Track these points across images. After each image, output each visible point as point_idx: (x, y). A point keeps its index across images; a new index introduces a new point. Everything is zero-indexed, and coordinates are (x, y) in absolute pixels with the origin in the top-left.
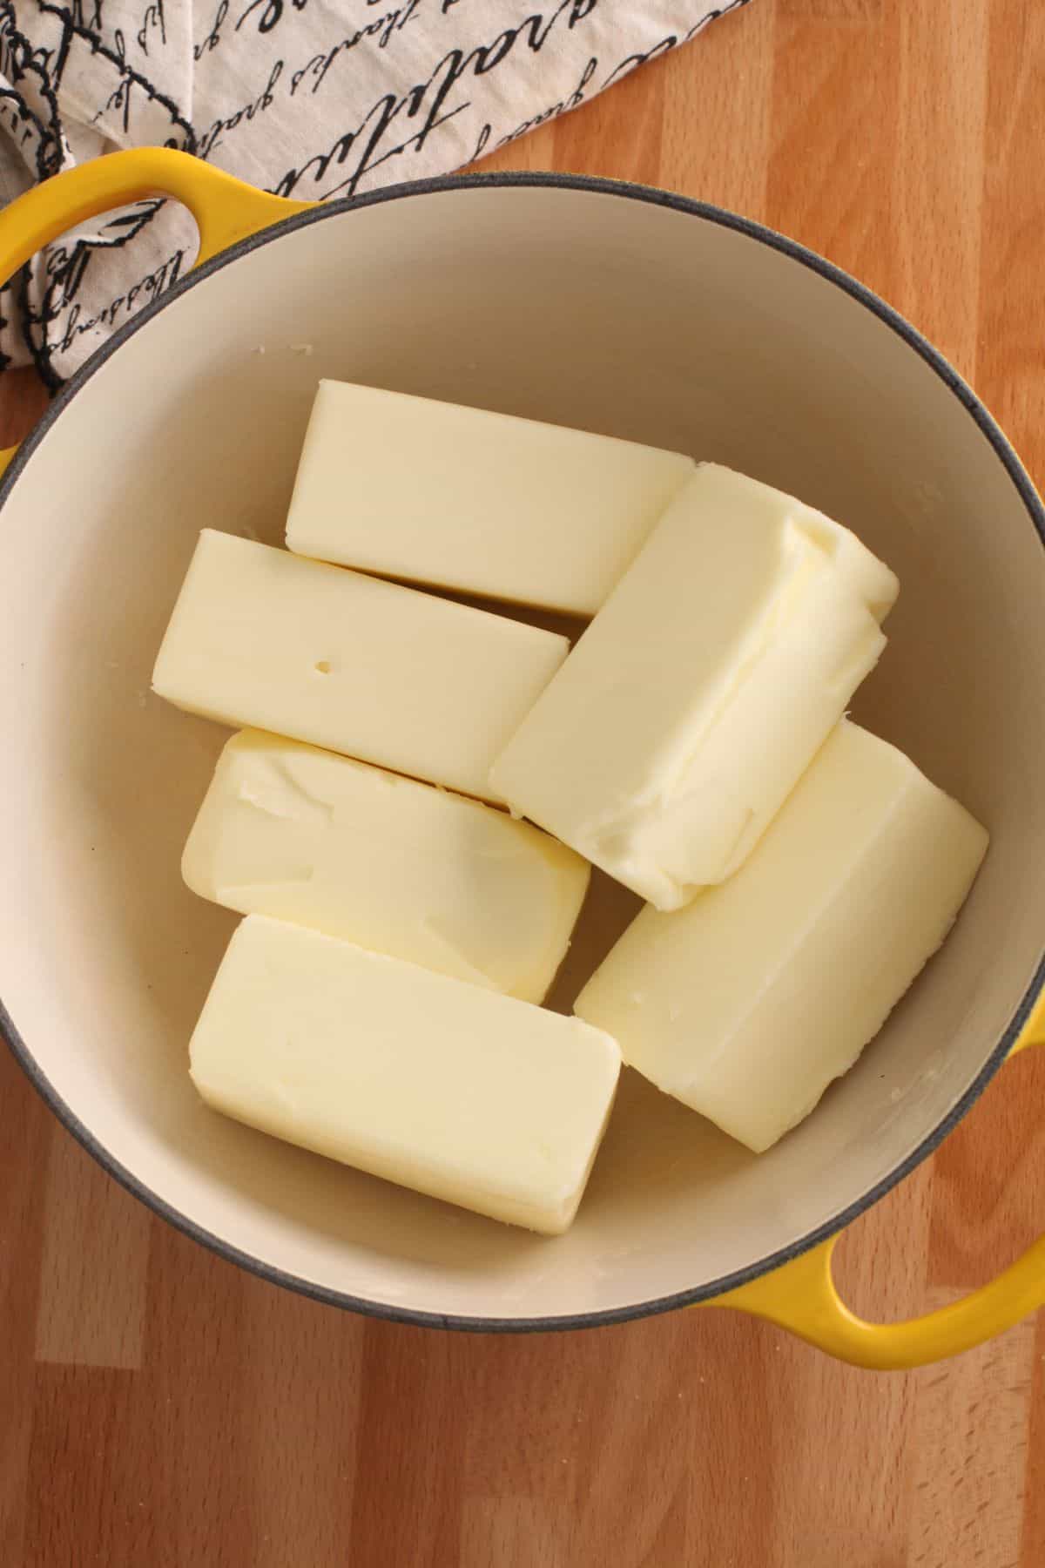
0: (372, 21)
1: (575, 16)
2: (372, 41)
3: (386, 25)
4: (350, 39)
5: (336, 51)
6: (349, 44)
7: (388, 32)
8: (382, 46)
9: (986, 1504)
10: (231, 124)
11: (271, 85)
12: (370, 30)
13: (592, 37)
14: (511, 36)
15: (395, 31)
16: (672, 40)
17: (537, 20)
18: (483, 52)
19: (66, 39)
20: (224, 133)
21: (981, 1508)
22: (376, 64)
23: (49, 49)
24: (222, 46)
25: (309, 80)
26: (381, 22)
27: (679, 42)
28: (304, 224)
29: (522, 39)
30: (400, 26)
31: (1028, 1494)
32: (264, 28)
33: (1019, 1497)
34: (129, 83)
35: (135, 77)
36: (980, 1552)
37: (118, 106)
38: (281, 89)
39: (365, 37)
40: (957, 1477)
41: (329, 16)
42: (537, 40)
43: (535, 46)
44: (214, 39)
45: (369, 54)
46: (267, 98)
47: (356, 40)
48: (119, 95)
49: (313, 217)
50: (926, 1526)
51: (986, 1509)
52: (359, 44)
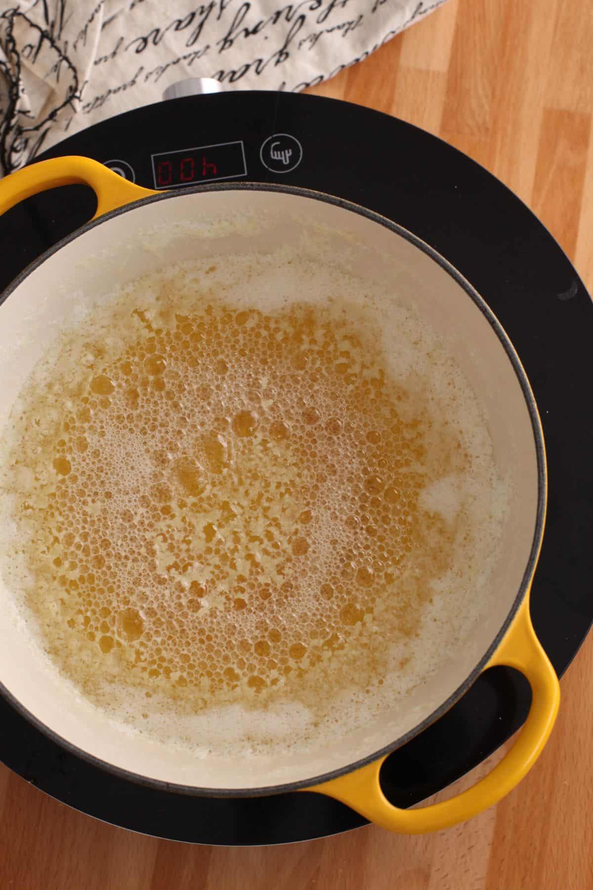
0: (186, 54)
1: (278, 61)
2: (185, 63)
3: (192, 56)
4: (175, 60)
5: (168, 65)
6: (174, 63)
7: (193, 59)
8: (189, 64)
9: (472, 847)
10: (115, 92)
11: (136, 76)
12: (185, 58)
13: (284, 72)
14: (248, 67)
15: (196, 60)
16: (322, 77)
17: (260, 61)
18: (234, 73)
19: (41, 40)
20: (112, 95)
21: (469, 849)
22: (185, 72)
23: (33, 44)
24: (117, 57)
25: (153, 77)
26: (190, 55)
27: (325, 78)
29: (252, 69)
30: (199, 58)
31: (493, 844)
32: (138, 51)
33: (489, 845)
34: (61, 61)
35: (66, 59)
36: (467, 871)
37: (55, 71)
38: (140, 79)
39: (183, 61)
40: (459, 832)
41: (168, 50)
42: (260, 69)
43: (258, 72)
44: (114, 54)
45: (182, 69)
46: (133, 82)
47: (178, 61)
48: (56, 66)
50: (442, 854)
51: (473, 849)
52: (179, 64)
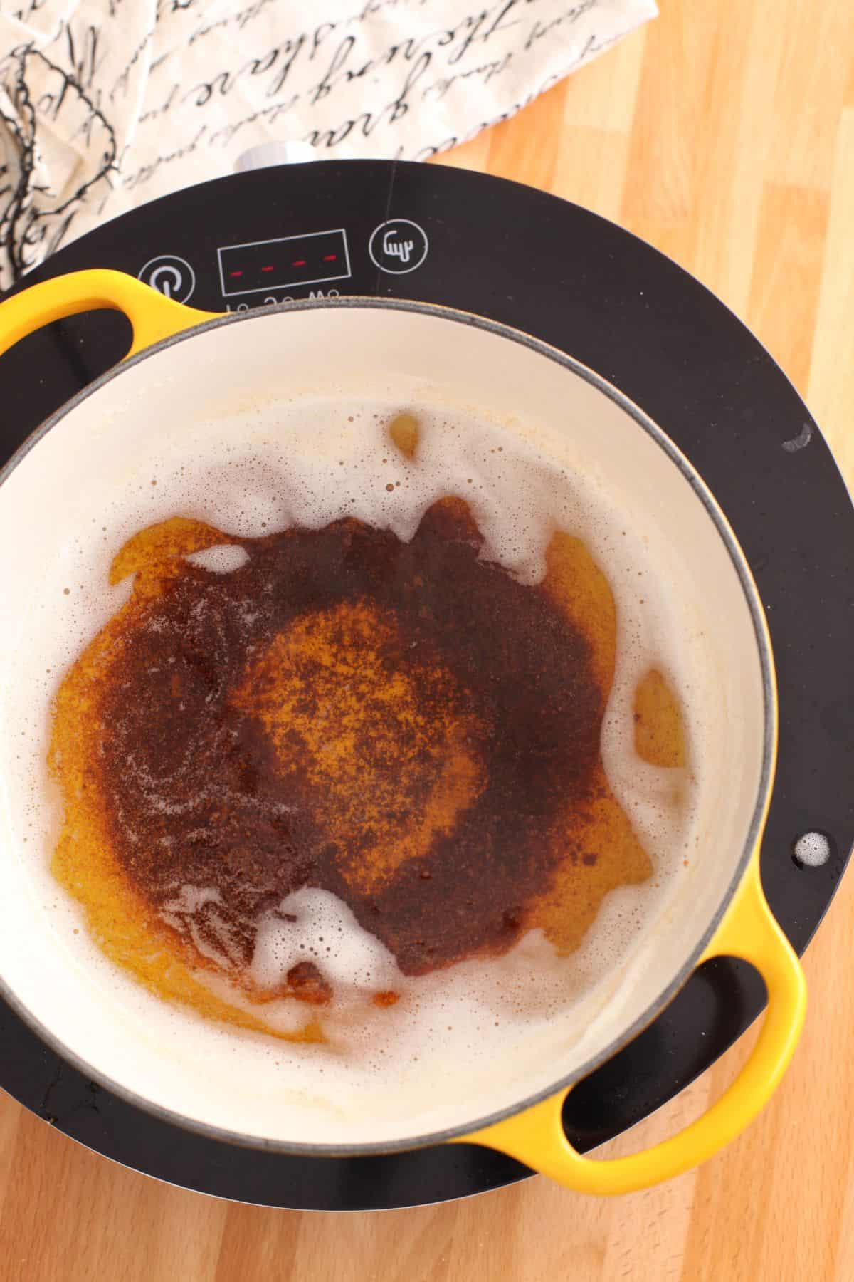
0: (266, 108)
1: (394, 117)
2: (264, 119)
3: (274, 111)
4: (251, 116)
5: (241, 123)
6: (250, 120)
7: (275, 115)
8: (271, 122)
9: (665, 1211)
10: (168, 160)
11: (197, 138)
12: (264, 112)
13: (402, 132)
14: (352, 124)
15: (279, 115)
16: (455, 140)
17: (369, 116)
18: (333, 134)
19: (65, 88)
20: (163, 164)
21: (661, 1214)
22: (264, 133)
23: (53, 94)
24: (170, 112)
25: (221, 140)
26: (272, 108)
27: (459, 141)
28: (209, 329)
29: (358, 127)
30: (283, 112)
31: (693, 1208)
32: (199, 104)
34: (92, 117)
35: (99, 114)
36: (657, 1245)
37: (84, 131)
38: (203, 143)
39: (261, 118)
40: (645, 1192)
41: (241, 101)
42: (368, 128)
43: (366, 132)
44: (167, 107)
45: (262, 127)
46: (193, 146)
47: (255, 117)
48: (86, 124)
50: (622, 1222)
51: (665, 1215)
52: (256, 121)
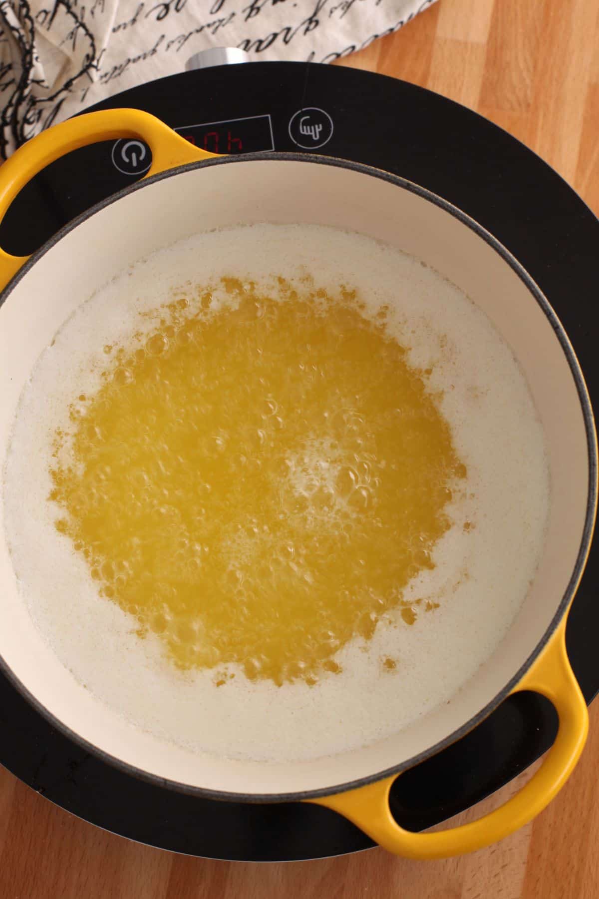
0: (211, 22)
1: (307, 30)
2: (208, 31)
3: (217, 24)
4: (198, 28)
5: (191, 34)
6: (198, 31)
7: (217, 28)
8: (213, 33)
9: (506, 865)
10: (135, 61)
11: (157, 45)
12: (209, 26)
13: (314, 40)
14: (275, 35)
15: (220, 28)
16: (353, 47)
17: (289, 29)
18: (261, 42)
19: (57, 5)
20: (131, 65)
21: (503, 867)
22: (208, 41)
23: (47, 10)
24: (137, 24)
25: (175, 46)
26: (214, 23)
27: (357, 48)
28: (209, 165)
29: (280, 38)
30: (223, 26)
31: (528, 862)
32: (159, 18)
33: (524, 863)
34: (78, 27)
35: (83, 25)
36: (501, 890)
37: (71, 38)
38: (161, 48)
39: (206, 29)
40: (492, 850)
41: (191, 17)
42: (288, 38)
43: (286, 42)
44: (134, 20)
45: (206, 37)
46: (154, 51)
47: (202, 29)
48: (72, 33)
49: (215, 162)
50: (474, 873)
51: (507, 867)
52: (203, 32)
